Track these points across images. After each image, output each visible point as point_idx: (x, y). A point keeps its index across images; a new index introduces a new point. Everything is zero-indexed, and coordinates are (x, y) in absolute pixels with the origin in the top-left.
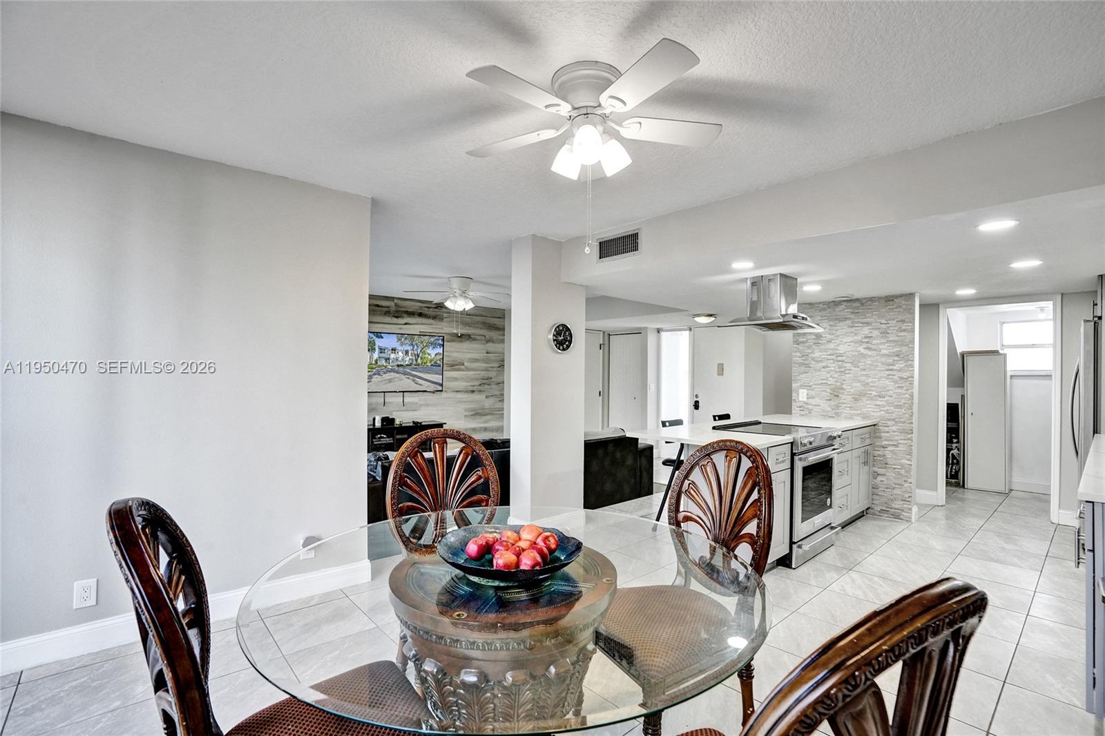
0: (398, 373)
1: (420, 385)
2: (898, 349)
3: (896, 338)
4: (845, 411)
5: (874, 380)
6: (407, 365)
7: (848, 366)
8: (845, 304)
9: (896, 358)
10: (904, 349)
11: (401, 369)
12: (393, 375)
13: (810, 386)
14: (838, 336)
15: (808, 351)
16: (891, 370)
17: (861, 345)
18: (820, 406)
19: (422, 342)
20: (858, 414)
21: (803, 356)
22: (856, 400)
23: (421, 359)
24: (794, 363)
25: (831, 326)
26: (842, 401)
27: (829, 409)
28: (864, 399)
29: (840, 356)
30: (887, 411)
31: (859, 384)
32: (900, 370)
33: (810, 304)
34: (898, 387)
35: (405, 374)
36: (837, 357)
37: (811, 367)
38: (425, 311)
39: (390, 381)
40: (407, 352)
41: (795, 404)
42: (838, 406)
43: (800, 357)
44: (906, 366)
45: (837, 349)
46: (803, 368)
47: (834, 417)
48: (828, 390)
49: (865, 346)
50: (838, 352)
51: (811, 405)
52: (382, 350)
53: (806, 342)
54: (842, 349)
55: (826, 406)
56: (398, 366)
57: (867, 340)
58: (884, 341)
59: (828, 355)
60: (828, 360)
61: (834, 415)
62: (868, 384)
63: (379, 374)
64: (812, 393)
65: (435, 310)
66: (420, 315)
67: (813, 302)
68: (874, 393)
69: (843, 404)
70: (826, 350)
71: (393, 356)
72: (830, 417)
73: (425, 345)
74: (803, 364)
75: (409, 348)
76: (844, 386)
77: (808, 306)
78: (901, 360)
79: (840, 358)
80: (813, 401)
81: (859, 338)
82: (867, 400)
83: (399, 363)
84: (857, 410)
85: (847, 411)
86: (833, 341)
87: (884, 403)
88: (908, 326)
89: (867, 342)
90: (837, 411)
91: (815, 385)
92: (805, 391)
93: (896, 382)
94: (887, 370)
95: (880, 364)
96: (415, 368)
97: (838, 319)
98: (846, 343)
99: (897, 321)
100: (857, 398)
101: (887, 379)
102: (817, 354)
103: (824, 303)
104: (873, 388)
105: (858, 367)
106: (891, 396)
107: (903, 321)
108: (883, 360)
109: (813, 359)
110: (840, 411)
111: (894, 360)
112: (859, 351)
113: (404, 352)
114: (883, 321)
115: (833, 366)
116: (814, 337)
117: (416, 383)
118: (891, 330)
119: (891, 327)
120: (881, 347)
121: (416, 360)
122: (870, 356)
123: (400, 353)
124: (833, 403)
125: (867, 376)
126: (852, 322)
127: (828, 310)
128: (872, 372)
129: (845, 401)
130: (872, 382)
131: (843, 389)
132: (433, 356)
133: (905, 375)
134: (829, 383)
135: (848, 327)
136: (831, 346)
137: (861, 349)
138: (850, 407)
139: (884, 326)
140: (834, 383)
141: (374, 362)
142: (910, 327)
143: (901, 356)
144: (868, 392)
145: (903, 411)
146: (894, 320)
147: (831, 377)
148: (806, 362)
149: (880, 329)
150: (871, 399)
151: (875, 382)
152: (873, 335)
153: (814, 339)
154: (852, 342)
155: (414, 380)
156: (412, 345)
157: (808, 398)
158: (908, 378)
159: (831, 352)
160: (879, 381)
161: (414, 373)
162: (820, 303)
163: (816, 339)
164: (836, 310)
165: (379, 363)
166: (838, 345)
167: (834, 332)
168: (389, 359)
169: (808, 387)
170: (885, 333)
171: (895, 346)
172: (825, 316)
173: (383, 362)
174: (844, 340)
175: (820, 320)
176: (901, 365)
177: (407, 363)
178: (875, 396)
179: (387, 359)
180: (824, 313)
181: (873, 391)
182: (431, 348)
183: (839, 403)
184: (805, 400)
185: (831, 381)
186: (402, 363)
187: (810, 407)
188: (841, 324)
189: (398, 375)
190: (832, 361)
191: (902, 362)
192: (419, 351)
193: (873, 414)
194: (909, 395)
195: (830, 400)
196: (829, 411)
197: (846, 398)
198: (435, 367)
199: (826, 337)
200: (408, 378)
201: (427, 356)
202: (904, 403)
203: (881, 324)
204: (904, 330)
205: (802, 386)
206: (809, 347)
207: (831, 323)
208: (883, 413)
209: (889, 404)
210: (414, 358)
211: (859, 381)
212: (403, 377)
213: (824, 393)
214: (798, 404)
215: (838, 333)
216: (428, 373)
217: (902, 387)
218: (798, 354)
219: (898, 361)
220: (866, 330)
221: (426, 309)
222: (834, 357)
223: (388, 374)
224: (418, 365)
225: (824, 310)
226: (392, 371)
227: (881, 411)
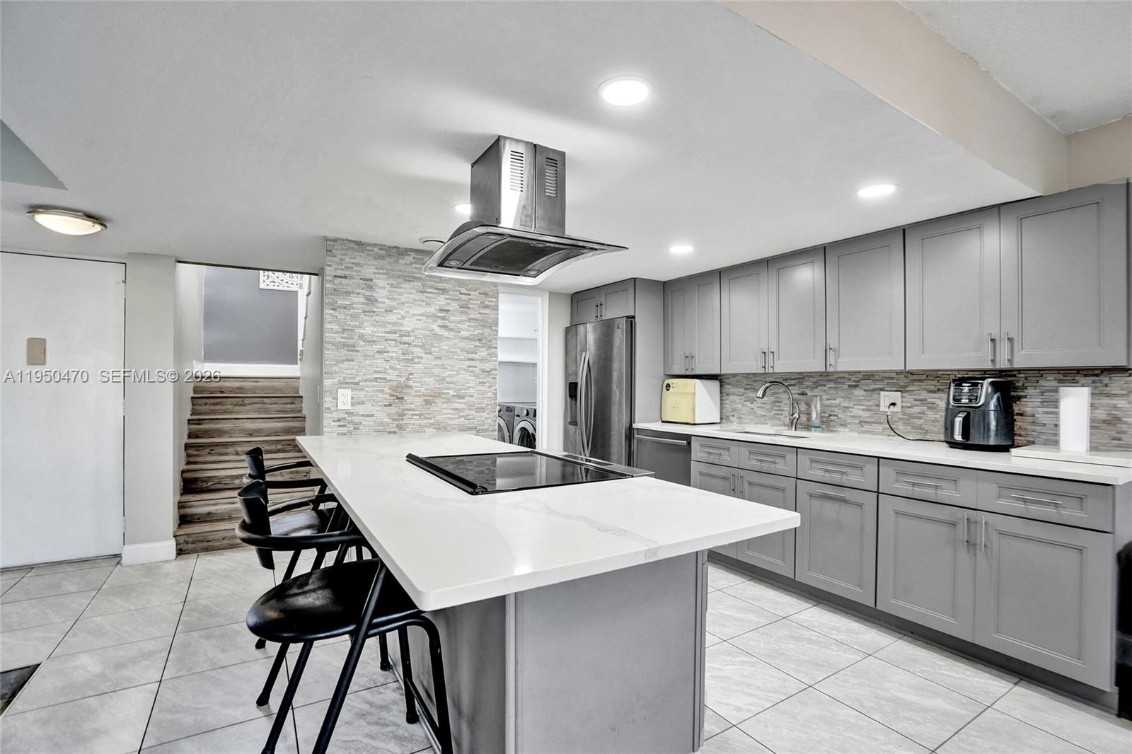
2: (481, 332)
3: (478, 316)
4: (413, 422)
5: (453, 373)
7: (418, 351)
8: (413, 255)
9: (477, 343)
10: (487, 331)
13: (358, 383)
14: (403, 304)
15: (353, 323)
16: (472, 360)
17: (436, 321)
18: (372, 416)
20: (431, 424)
21: (344, 330)
22: (428, 402)
24: (329, 343)
25: (392, 285)
26: (407, 406)
27: (387, 420)
28: (439, 401)
29: (406, 336)
30: (466, 417)
31: (432, 379)
32: (482, 360)
33: (359, 243)
34: (480, 383)
36: (401, 336)
37: (358, 351)
41: (330, 415)
42: (402, 415)
43: (337, 332)
44: (488, 354)
45: (401, 325)
46: (344, 352)
47: (395, 432)
48: (387, 390)
49: (440, 322)
50: (402, 329)
51: (358, 415)
53: (350, 307)
54: (408, 325)
55: (382, 415)
57: (443, 315)
58: (464, 318)
59: (386, 332)
60: (386, 340)
61: (396, 430)
62: (444, 379)
64: (361, 395)
67: (363, 240)
68: (452, 392)
69: (410, 410)
70: (383, 324)
72: (389, 433)
74: (344, 345)
76: (411, 383)
77: (352, 245)
78: (483, 347)
79: (405, 339)
80: (360, 409)
81: (432, 310)
82: (442, 403)
84: (430, 419)
85: (416, 421)
86: (394, 311)
87: (463, 406)
88: (492, 302)
89: (443, 318)
90: (401, 422)
91: (366, 381)
92: (348, 392)
93: (477, 376)
94: (468, 359)
95: (458, 351)
97: (403, 276)
98: (414, 315)
99: (479, 293)
100: (430, 400)
101: (468, 371)
102: (368, 330)
103: (381, 247)
104: (452, 385)
105: (431, 353)
106: (472, 396)
107: (486, 294)
108: (462, 344)
109: (361, 337)
110: (405, 422)
111: (475, 346)
112: (434, 330)
114: (464, 291)
115: (395, 351)
116: (363, 300)
118: (472, 304)
119: (472, 299)
120: (461, 326)
122: (447, 338)
124: (393, 410)
125: (443, 367)
126: (424, 286)
127: (387, 260)
128: (450, 362)
129: (413, 406)
130: (449, 376)
131: (411, 387)
133: (487, 366)
134: (389, 377)
135: (417, 292)
136: (392, 318)
137: (435, 327)
138: (420, 415)
139: (463, 297)
140: (395, 378)
142: (493, 304)
143: (484, 341)
144: (444, 391)
145: (485, 415)
146: (476, 291)
147: (392, 368)
148: (350, 342)
149: (458, 300)
150: (449, 401)
151: (453, 376)
152: (451, 309)
153: (363, 304)
154: (423, 315)
157: (353, 404)
158: (490, 371)
159: (390, 328)
160: (457, 374)
162: (375, 245)
163: (368, 304)
164: (400, 261)
166: (403, 318)
167: (396, 296)
169: (354, 385)
170: (464, 307)
171: (476, 328)
172: (383, 269)
174: (412, 312)
175: (374, 273)
176: (483, 353)
178: (452, 395)
180: (382, 263)
181: (451, 389)
183: (404, 410)
184: (349, 407)
185: (392, 375)
187: (356, 419)
188: (406, 285)
190: (394, 342)
191: (485, 349)
193: (450, 422)
194: (493, 393)
195: (390, 405)
196: (388, 424)
197: (413, 401)
199: (384, 303)
202: (488, 405)
203: (461, 294)
204: (487, 307)
205: (344, 384)
206: (354, 317)
207: (392, 281)
208: (463, 419)
209: (470, 407)
211: (432, 375)
213: (380, 395)
214: (336, 416)
215: (403, 299)
217: (485, 383)
218: (335, 327)
219: (480, 347)
220: (441, 301)
222: (395, 336)
225: (382, 257)
227: (460, 417)
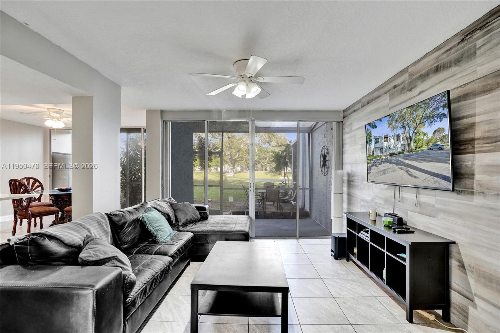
0: (391, 163)
1: (416, 177)
6: (400, 153)
11: (394, 158)
12: (386, 165)
19: (415, 120)
23: (415, 142)
35: (398, 163)
38: (445, 59)
39: (384, 172)
40: (398, 137)
52: (377, 140)
56: (391, 155)
63: (376, 165)
65: (460, 46)
66: (437, 70)
71: (385, 144)
73: (418, 122)
75: (400, 131)
83: (391, 152)
96: (408, 156)
113: (396, 138)
117: (410, 175)
121: (409, 145)
123: (392, 140)
132: (430, 135)
141: (371, 154)
155: (407, 171)
156: (403, 127)
161: (407, 162)
165: (375, 154)
168: (382, 148)
173: (378, 153)
177: (399, 150)
179: (381, 149)
182: (427, 124)
186: (394, 151)
189: (391, 166)
192: (411, 132)
198: (434, 152)
200: (401, 169)
201: (421, 137)
210: (406, 143)
212: (396, 167)
216: (424, 161)
221: (445, 56)
223: (383, 165)
224: (411, 151)
226: (386, 161)
